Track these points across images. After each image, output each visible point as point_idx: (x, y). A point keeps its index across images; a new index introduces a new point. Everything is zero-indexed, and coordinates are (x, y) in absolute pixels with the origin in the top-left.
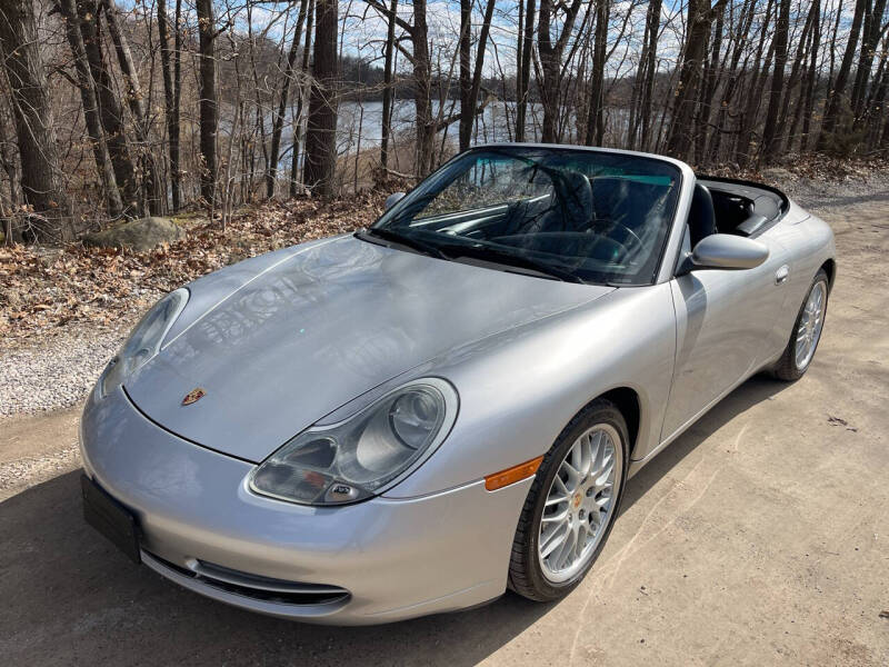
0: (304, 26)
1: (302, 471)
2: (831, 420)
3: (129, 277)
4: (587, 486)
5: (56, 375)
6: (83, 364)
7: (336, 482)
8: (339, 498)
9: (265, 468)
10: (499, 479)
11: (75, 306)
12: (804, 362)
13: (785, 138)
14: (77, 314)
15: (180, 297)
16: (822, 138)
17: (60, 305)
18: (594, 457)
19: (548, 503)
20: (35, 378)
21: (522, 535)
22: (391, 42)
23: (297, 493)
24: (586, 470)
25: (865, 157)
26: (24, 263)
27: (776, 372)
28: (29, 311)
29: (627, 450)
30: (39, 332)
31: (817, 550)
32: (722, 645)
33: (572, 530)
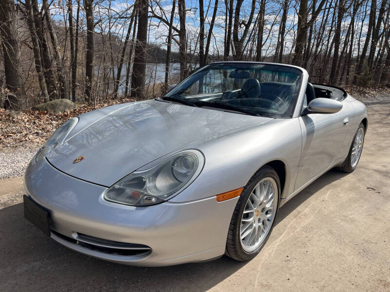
0: (133, 26)
1: (129, 191)
2: (368, 188)
3: (51, 124)
4: (262, 207)
5: (15, 163)
6: (28, 159)
7: (146, 195)
8: (147, 202)
9: (112, 189)
10: (223, 197)
11: (26, 135)
12: (355, 164)
13: (339, 77)
14: (27, 139)
15: (74, 121)
16: (355, 78)
17: (19, 135)
18: (265, 193)
19: (244, 212)
20: (6, 164)
21: (233, 226)
22: (170, 37)
23: (127, 200)
24: (262, 199)
25: (374, 87)
26: (4, 116)
27: (342, 167)
28: (5, 136)
29: (280, 192)
30: (9, 145)
31: (366, 242)
32: (326, 281)
33: (255, 227)
